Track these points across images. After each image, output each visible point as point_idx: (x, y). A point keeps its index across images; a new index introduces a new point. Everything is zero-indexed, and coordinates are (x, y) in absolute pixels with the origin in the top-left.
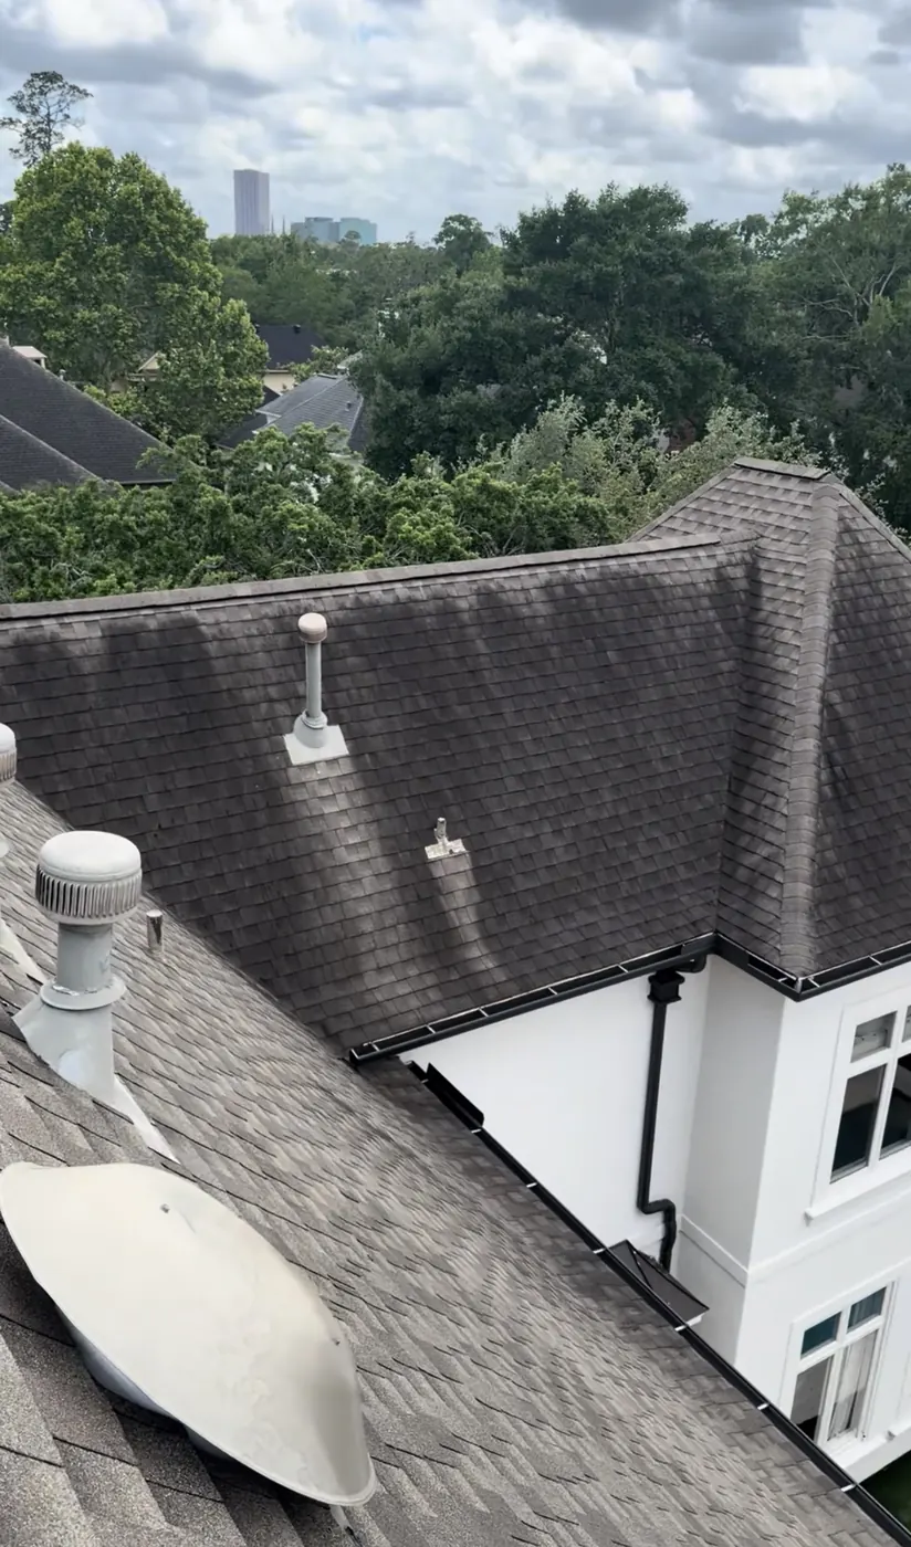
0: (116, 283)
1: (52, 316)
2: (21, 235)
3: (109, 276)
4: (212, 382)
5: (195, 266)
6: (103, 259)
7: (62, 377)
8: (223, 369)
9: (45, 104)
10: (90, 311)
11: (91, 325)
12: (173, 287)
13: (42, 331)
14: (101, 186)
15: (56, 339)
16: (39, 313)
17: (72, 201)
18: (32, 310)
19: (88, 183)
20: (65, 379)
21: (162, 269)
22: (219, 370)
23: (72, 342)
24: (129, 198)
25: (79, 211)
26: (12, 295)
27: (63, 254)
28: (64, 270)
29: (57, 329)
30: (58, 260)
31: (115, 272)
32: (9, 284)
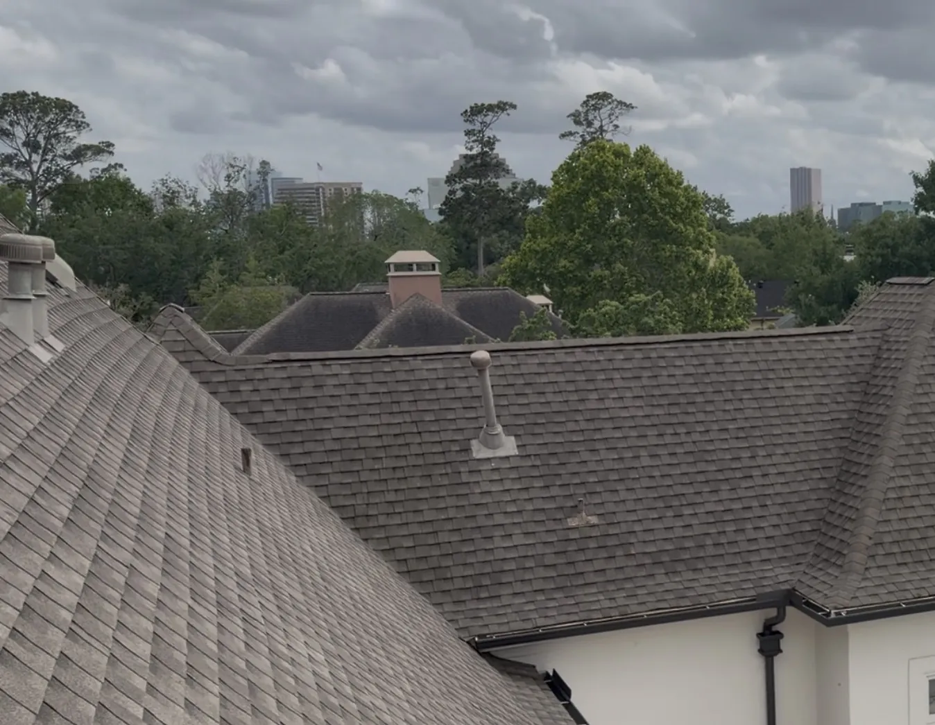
0: (622, 247)
1: (571, 276)
2: (550, 214)
3: (617, 241)
4: (702, 322)
5: (690, 229)
6: (614, 228)
7: (560, 316)
8: (711, 312)
9: (598, 118)
10: (602, 270)
11: (602, 281)
12: (671, 248)
13: (564, 287)
14: (614, 172)
15: (572, 293)
16: (560, 273)
17: (591, 185)
18: (555, 271)
19: (604, 170)
20: (563, 318)
21: (662, 234)
22: (708, 313)
23: (586, 295)
24: (635, 180)
25: (596, 192)
26: (541, 260)
27: (583, 226)
28: (582, 239)
29: (575, 286)
30: (577, 231)
31: (623, 237)
32: (537, 252)
